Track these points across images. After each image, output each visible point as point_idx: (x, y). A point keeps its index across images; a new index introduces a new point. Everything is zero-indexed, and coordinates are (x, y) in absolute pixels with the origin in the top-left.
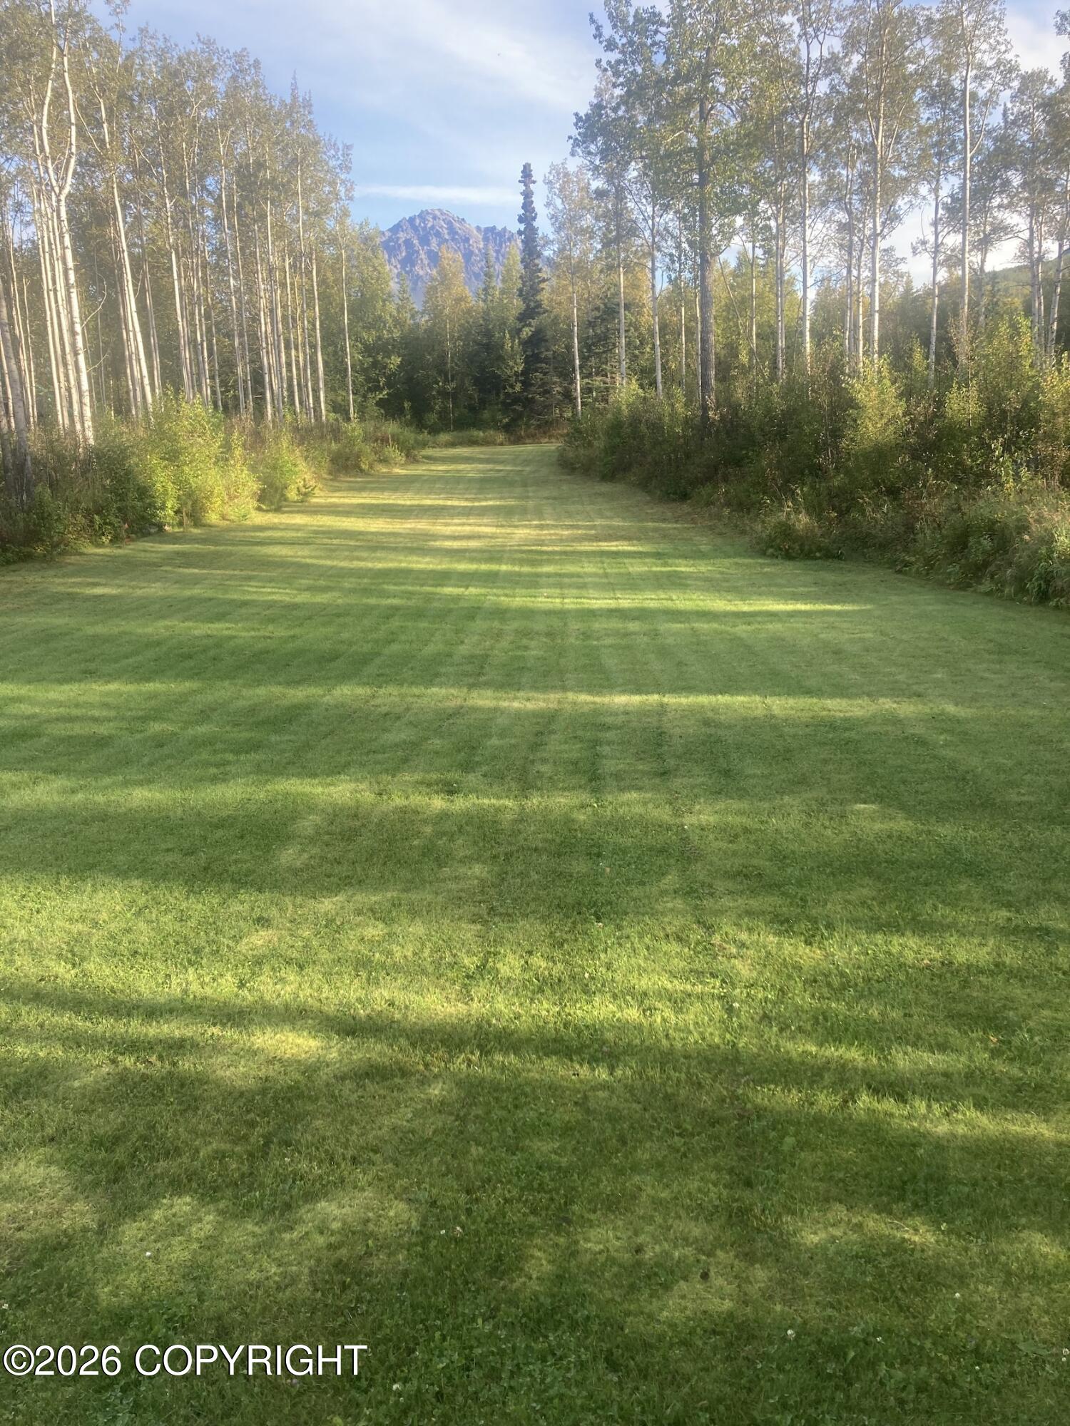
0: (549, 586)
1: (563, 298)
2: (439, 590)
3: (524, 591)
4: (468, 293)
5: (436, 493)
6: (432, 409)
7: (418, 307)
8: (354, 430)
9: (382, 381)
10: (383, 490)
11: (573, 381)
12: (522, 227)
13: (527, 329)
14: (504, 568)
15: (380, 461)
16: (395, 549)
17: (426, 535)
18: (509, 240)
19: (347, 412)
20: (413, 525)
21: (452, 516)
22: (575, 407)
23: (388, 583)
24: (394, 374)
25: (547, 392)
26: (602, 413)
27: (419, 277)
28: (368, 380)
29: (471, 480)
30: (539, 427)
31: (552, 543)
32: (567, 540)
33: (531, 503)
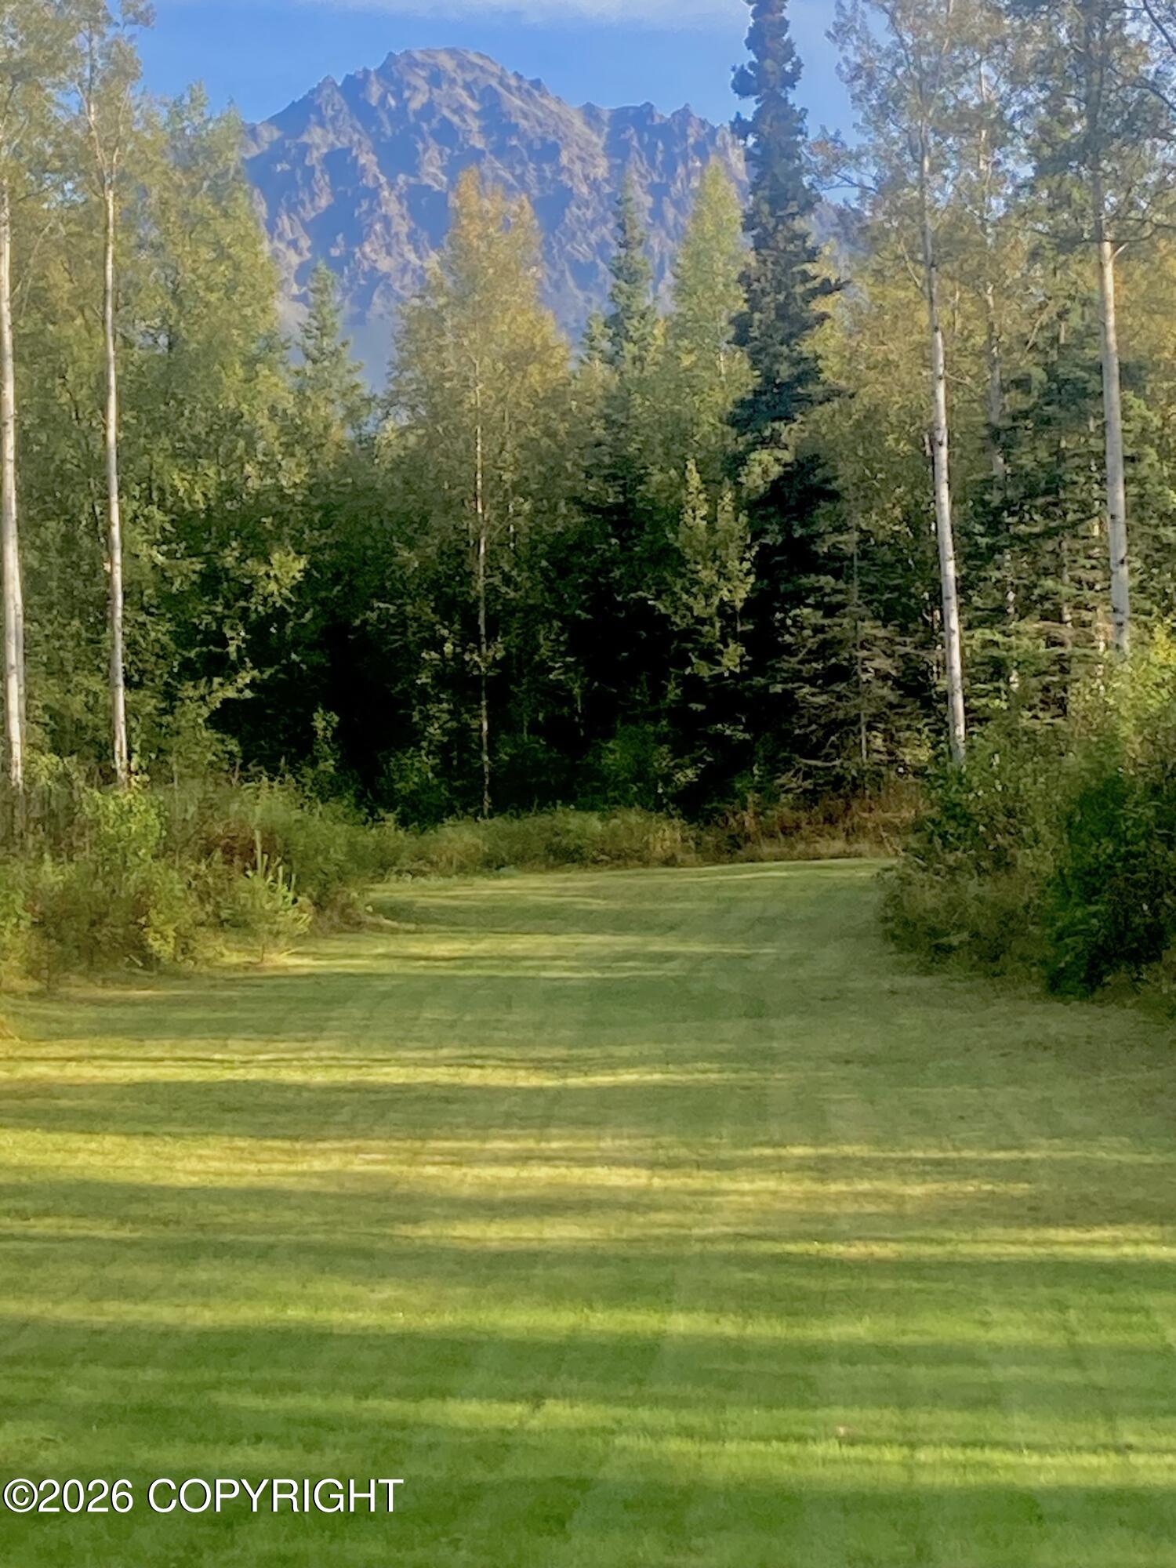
0: (856, 1397)
1: (895, 349)
2: (429, 1410)
3: (758, 1417)
4: (553, 332)
5: (423, 1043)
6: (411, 737)
7: (371, 383)
8: (125, 813)
9: (236, 639)
10: (224, 1030)
11: (933, 637)
12: (749, 108)
13: (763, 455)
14: (680, 1324)
15: (221, 924)
16: (265, 1254)
17: (385, 1198)
18: (701, 150)
19: (104, 751)
20: (335, 1163)
21: (483, 1127)
22: (942, 728)
23: (236, 1385)
24: (280, 616)
25: (842, 673)
26: (1048, 749)
27: (375, 279)
28: (186, 635)
29: (556, 994)
30: (810, 798)
31: (864, 1228)
32: (921, 1220)
33: (780, 1080)
